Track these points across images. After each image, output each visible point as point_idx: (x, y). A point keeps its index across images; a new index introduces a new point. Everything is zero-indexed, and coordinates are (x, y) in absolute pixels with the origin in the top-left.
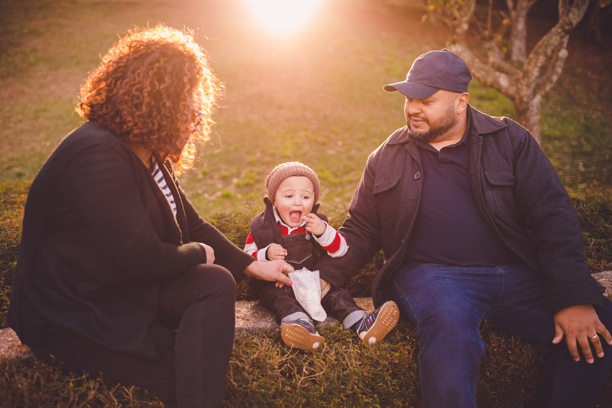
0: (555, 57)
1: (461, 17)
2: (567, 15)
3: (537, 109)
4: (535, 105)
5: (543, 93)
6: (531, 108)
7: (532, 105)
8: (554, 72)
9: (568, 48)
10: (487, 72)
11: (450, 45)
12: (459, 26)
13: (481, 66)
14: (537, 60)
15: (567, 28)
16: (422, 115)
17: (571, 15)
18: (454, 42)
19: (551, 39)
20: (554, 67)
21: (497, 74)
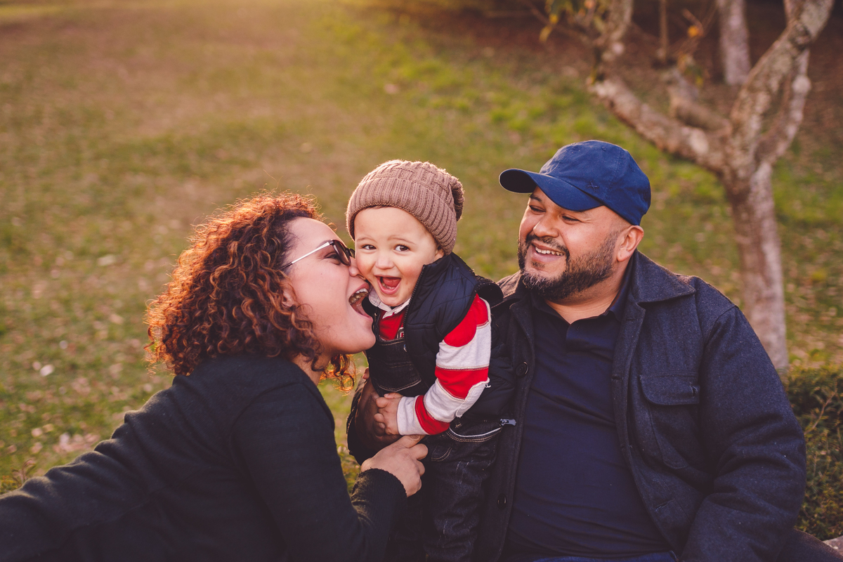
0: (786, 94)
1: (610, 31)
2: (798, 18)
3: (766, 188)
4: (761, 183)
5: (772, 158)
6: (754, 189)
7: (756, 183)
8: (788, 120)
9: (810, 74)
10: (667, 130)
11: (594, 83)
12: (606, 47)
13: (656, 117)
14: (755, 101)
15: (801, 40)
16: (559, 241)
17: (805, 18)
18: (601, 78)
19: (773, 61)
20: (787, 110)
21: (686, 130)
